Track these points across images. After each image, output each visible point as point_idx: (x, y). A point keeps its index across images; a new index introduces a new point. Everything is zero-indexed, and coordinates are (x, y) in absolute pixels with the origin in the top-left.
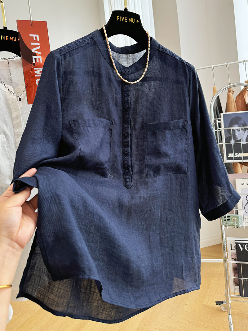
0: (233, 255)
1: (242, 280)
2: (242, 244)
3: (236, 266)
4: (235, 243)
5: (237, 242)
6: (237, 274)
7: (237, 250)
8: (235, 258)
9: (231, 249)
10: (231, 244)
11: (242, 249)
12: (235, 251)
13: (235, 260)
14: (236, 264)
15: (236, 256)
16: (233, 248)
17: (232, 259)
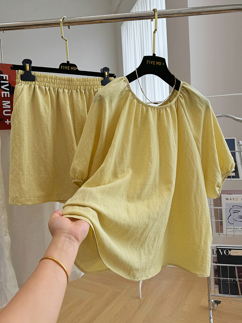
0: (214, 259)
1: (221, 279)
2: (222, 249)
3: (217, 268)
4: (216, 248)
5: (217, 247)
6: (217, 275)
7: (217, 255)
8: (216, 261)
9: (213, 254)
10: (213, 250)
11: (222, 254)
12: (216, 256)
13: (216, 263)
14: (217, 266)
15: (217, 259)
16: (215, 253)
17: (214, 262)
